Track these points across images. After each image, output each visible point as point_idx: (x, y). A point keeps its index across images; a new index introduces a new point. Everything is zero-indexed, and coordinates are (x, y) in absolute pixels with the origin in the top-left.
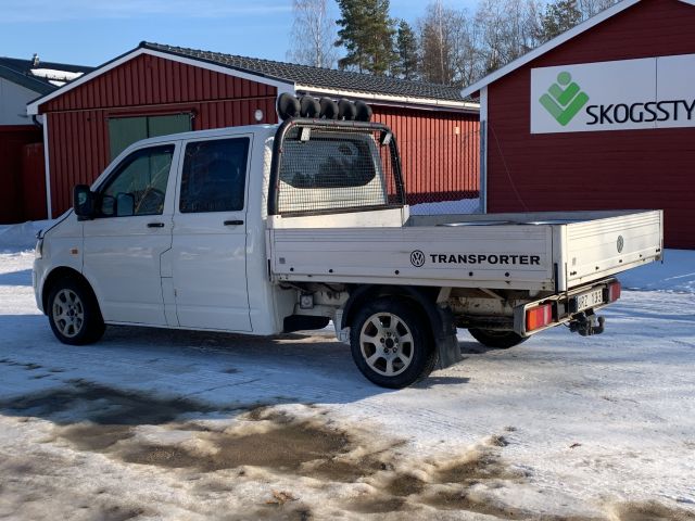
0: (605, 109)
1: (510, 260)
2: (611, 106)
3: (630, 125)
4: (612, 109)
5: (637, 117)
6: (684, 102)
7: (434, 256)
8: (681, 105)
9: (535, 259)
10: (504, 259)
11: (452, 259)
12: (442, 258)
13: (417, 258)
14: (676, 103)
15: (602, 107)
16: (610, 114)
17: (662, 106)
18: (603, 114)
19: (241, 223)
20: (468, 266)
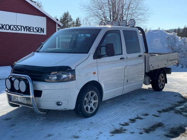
0: (3, 25)
2: (5, 25)
3: (10, 31)
4: (5, 26)
5: (12, 29)
6: (23, 26)
8: (22, 27)
14: (21, 26)
15: (2, 25)
16: (4, 27)
17: (18, 27)
18: (3, 27)
19: (142, 56)
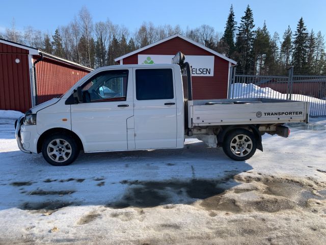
1: (292, 114)
7: (265, 113)
9: (301, 113)
10: (290, 113)
11: (272, 114)
12: (269, 114)
13: (259, 114)
19: (174, 104)
20: (278, 116)
